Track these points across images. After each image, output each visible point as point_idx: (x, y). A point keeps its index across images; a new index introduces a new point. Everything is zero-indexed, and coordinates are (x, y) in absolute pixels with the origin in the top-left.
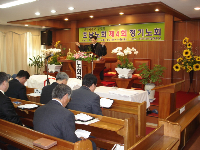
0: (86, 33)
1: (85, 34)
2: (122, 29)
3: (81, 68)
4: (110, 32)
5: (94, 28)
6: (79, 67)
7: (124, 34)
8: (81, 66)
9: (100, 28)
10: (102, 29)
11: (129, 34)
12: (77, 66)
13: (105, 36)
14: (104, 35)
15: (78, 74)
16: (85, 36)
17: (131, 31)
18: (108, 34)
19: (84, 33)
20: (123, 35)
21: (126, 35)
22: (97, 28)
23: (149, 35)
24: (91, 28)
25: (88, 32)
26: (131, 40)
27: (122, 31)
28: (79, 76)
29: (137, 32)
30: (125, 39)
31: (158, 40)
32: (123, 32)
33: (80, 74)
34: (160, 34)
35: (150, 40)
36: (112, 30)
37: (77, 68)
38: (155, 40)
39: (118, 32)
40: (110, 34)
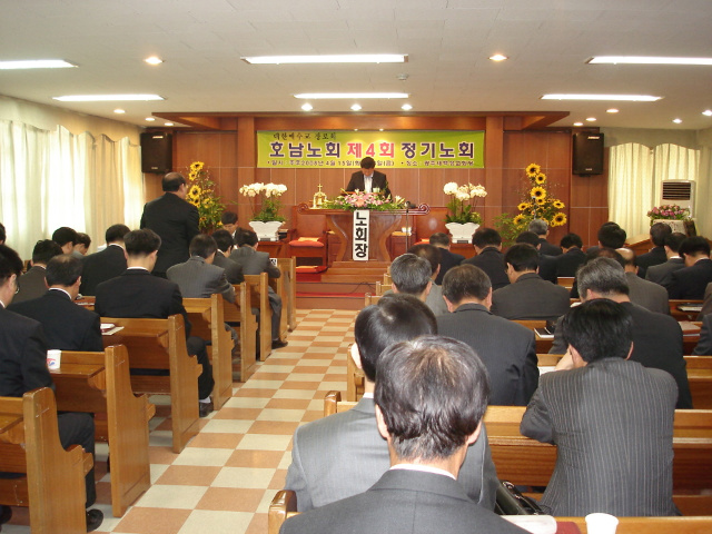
0: (280, 145)
1: (277, 147)
2: (382, 141)
3: (367, 227)
4: (351, 145)
5: (304, 134)
6: (361, 224)
7: (389, 152)
8: (367, 222)
9: (322, 135)
10: (329, 135)
11: (399, 151)
12: (356, 221)
13: (338, 155)
14: (335, 152)
15: (359, 239)
16: (277, 151)
17: (406, 145)
18: (344, 149)
19: (274, 145)
20: (385, 154)
21: (392, 155)
22: (313, 135)
23: (447, 155)
24: (296, 133)
25: (285, 143)
26: (405, 166)
27: (382, 145)
28: (359, 245)
29: (419, 149)
30: (389, 163)
31: (468, 166)
32: (385, 148)
33: (365, 239)
34: (471, 155)
35: (449, 166)
36: (356, 141)
37: (355, 227)
38: (462, 166)
39: (372, 146)
40: (351, 151)
